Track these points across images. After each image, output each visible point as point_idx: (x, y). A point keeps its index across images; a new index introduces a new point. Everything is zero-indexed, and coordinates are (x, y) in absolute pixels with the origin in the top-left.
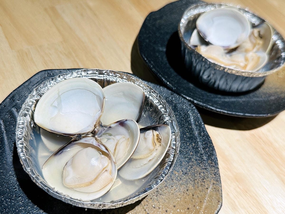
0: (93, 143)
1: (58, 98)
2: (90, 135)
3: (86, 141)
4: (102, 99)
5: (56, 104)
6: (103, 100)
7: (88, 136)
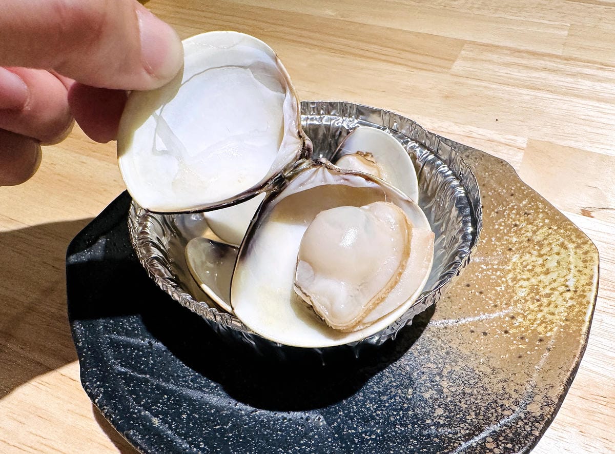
0: (326, 181)
1: (157, 126)
2: (304, 166)
3: (302, 184)
4: (273, 63)
5: (161, 145)
6: (276, 66)
7: (303, 170)
